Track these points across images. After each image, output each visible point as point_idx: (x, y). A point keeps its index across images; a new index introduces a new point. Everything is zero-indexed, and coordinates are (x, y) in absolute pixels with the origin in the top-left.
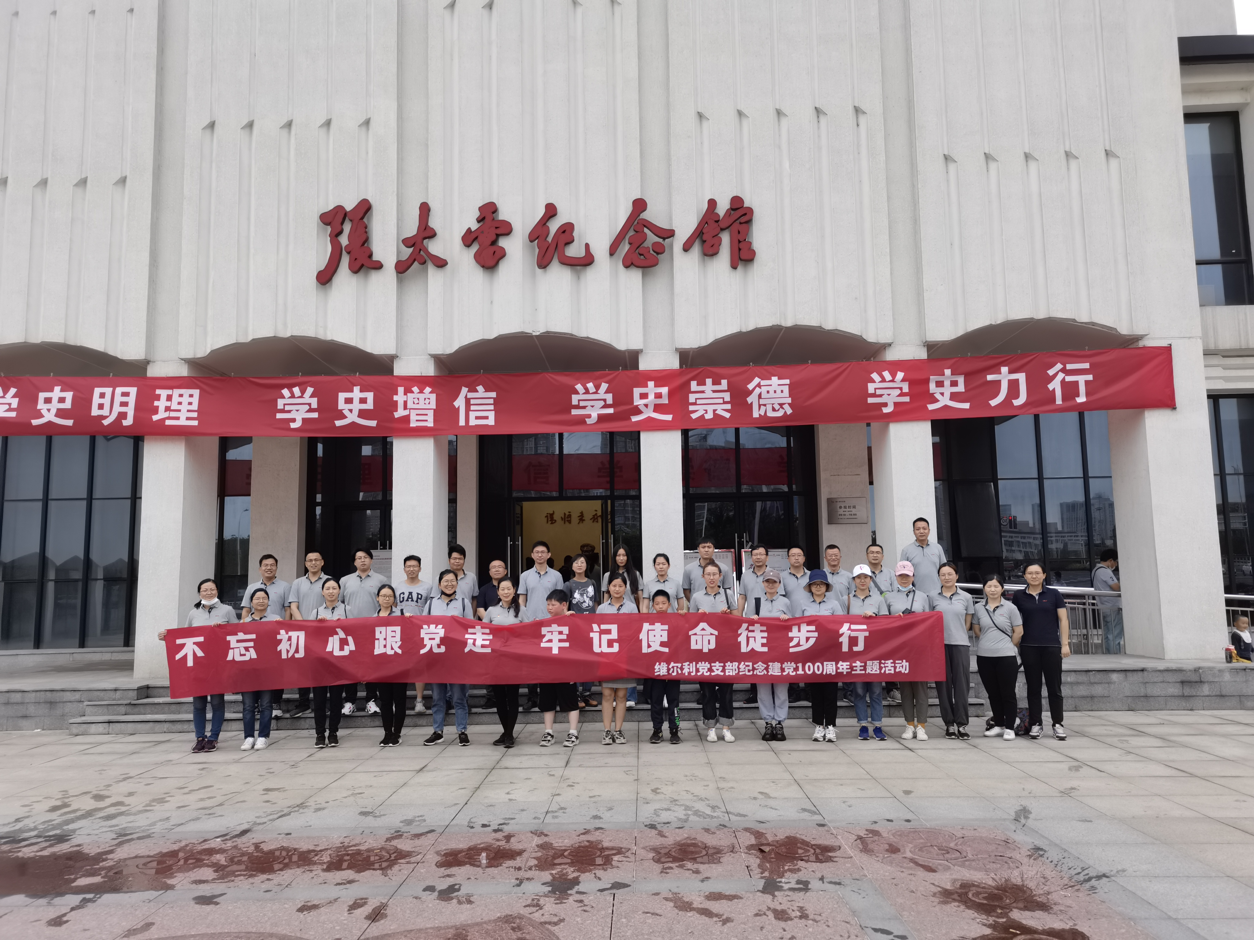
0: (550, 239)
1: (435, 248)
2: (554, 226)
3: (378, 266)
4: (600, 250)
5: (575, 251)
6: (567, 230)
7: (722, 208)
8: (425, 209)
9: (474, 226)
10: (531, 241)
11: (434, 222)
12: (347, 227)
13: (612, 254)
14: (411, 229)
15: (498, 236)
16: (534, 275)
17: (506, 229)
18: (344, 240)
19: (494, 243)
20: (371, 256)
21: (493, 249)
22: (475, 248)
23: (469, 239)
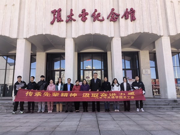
0: (96, 16)
1: (73, 17)
2: (96, 13)
3: (63, 21)
4: (105, 18)
5: (100, 18)
6: (99, 14)
7: (129, 10)
8: (71, 10)
9: (81, 13)
10: (92, 16)
11: (73, 12)
12: (57, 13)
13: (108, 19)
14: (69, 14)
15: (86, 15)
16: (92, 23)
17: (87, 14)
18: (56, 16)
19: (85, 16)
20: (61, 19)
21: (85, 18)
22: (81, 17)
23: (80, 16)
